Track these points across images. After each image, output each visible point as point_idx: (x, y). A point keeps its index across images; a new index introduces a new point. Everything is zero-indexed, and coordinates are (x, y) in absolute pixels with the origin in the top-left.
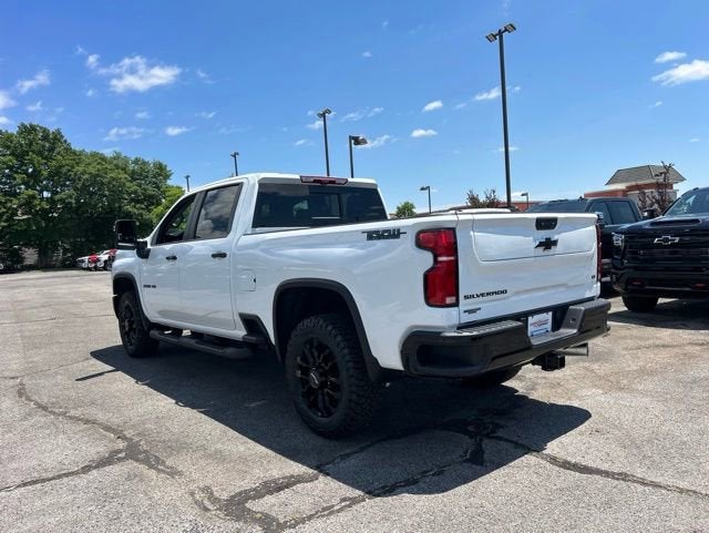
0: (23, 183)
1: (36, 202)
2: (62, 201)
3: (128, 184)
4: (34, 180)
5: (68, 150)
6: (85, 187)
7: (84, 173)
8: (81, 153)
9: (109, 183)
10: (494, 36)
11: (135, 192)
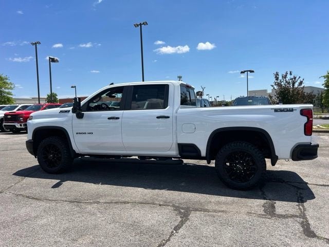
10: (138, 25)
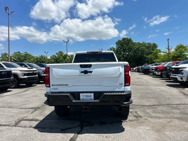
0: (123, 51)
1: (124, 55)
2: (130, 55)
3: (145, 50)
4: (124, 50)
5: (132, 42)
6: (135, 51)
7: (135, 48)
8: (135, 43)
9: (141, 50)
11: (147, 52)
